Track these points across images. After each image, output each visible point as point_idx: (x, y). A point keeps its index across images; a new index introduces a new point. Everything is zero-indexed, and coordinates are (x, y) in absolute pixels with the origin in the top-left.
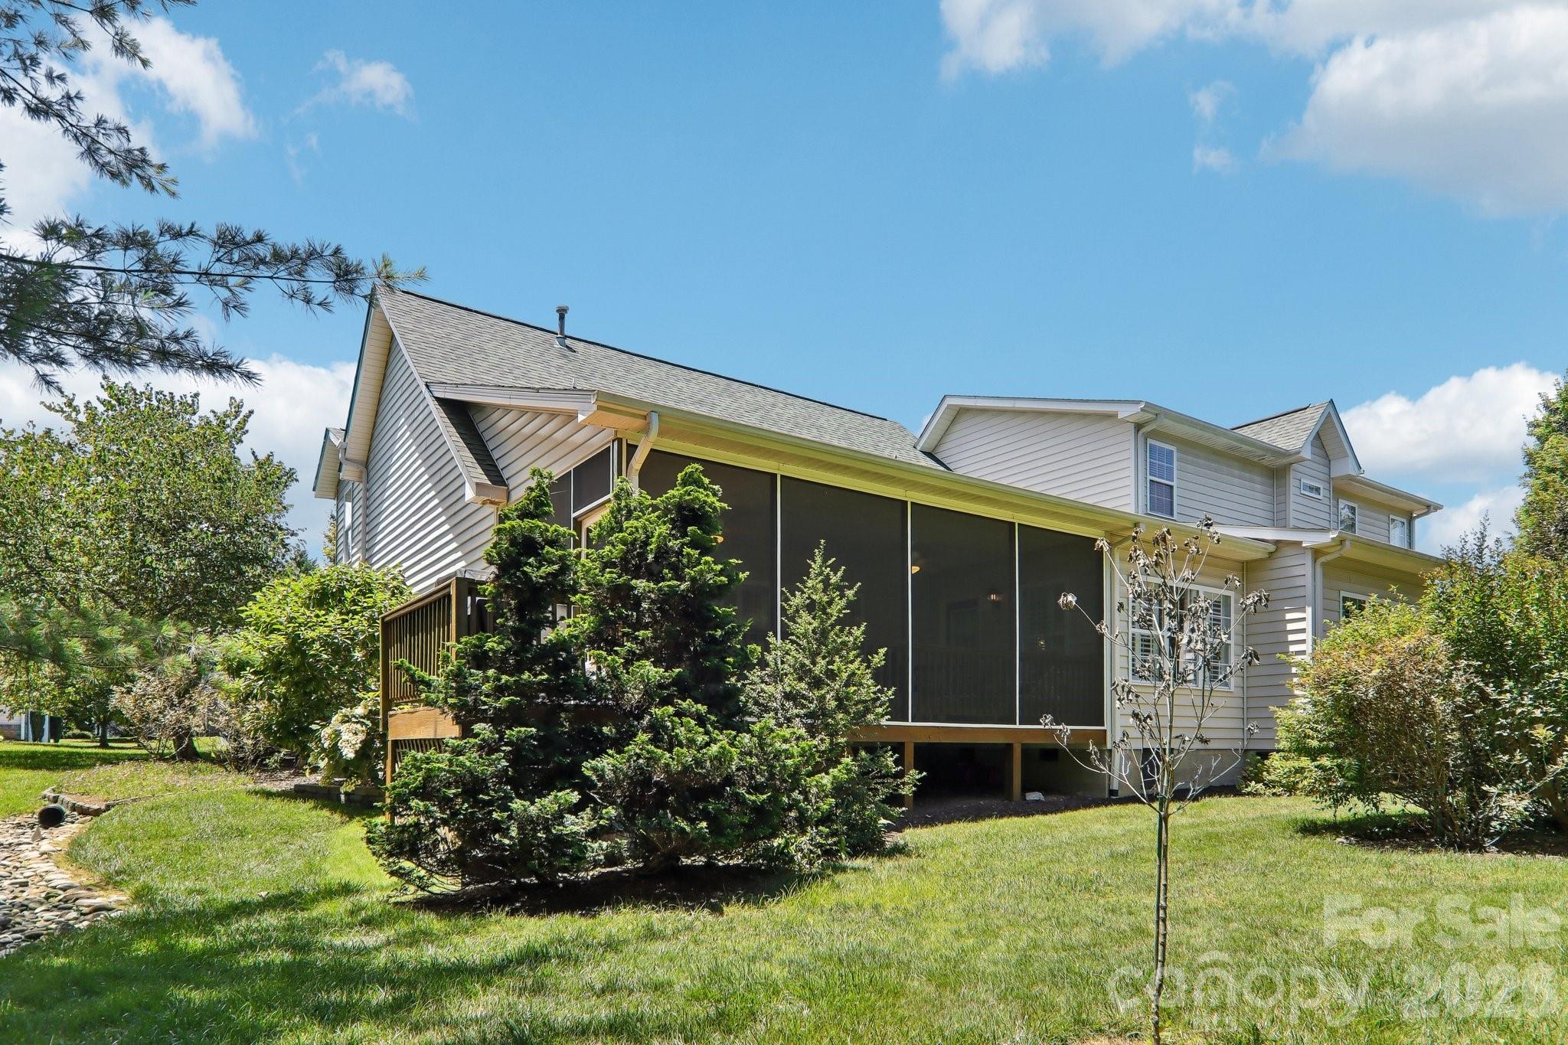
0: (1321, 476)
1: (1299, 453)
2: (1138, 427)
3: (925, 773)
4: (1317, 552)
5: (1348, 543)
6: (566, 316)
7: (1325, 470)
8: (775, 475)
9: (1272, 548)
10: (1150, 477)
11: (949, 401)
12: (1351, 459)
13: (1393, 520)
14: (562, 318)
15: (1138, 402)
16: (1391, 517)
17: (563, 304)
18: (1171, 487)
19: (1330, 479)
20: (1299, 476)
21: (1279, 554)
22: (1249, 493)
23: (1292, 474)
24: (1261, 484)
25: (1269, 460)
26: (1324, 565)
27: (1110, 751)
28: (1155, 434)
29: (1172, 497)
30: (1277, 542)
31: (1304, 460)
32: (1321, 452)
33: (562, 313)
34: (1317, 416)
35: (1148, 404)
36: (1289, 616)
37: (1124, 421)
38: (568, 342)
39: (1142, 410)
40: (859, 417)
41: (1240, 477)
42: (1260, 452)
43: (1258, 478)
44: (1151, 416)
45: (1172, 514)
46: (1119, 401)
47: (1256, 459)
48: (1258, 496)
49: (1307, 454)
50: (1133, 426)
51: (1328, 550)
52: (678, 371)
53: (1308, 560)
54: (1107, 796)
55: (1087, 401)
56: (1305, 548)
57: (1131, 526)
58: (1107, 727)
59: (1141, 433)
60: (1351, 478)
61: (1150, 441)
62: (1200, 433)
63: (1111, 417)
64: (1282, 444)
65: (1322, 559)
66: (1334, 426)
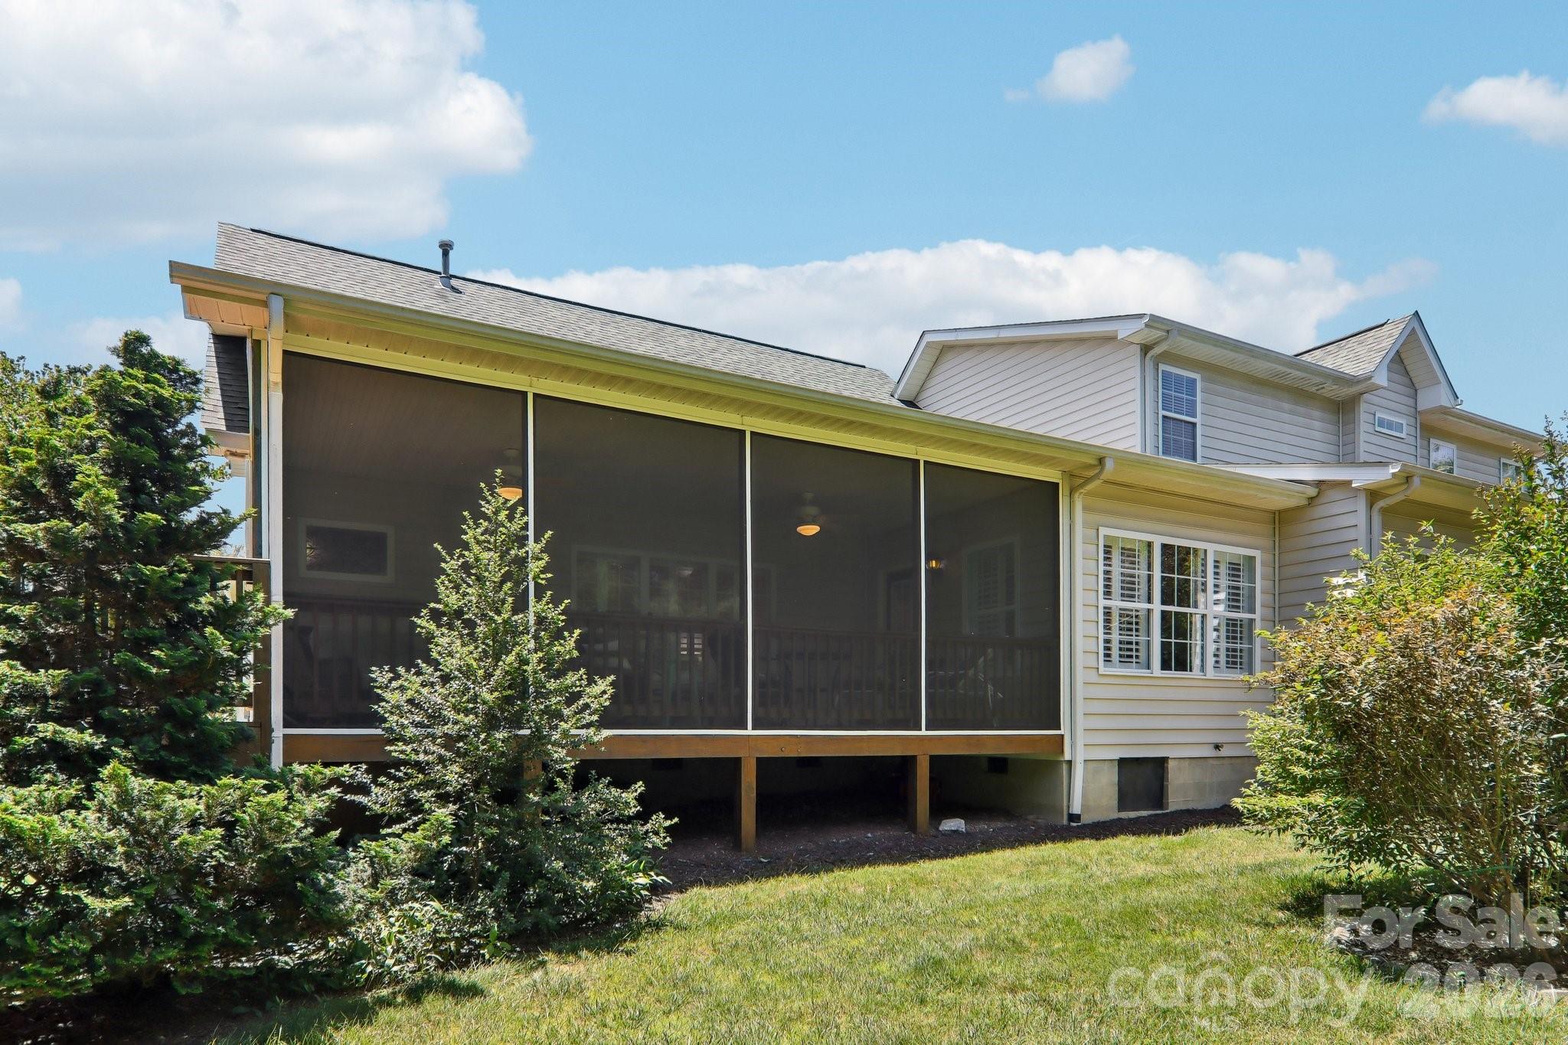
0: (1403, 409)
1: (1370, 378)
2: (1146, 349)
3: (676, 820)
4: (1373, 495)
5: (1416, 481)
6: (451, 253)
7: (1411, 402)
8: (524, 394)
9: (1312, 491)
10: (1162, 413)
11: (928, 338)
12: (1444, 388)
13: (1505, 464)
14: (446, 254)
15: (1141, 316)
16: (1503, 460)
17: (446, 238)
18: (1194, 425)
19: (1416, 413)
20: (1373, 409)
21: (1323, 499)
22: (1302, 431)
23: (1363, 407)
24: (1322, 420)
25: (1331, 390)
26: (1384, 511)
27: (1070, 762)
28: (1166, 357)
29: (1194, 437)
30: (1319, 484)
31: (1378, 388)
32: (1406, 380)
33: (446, 248)
34: (1396, 332)
35: (1153, 318)
36: (1335, 581)
37: (1127, 343)
38: (454, 282)
39: (1147, 325)
40: (829, 363)
41: (1292, 413)
42: (1318, 380)
43: (1317, 413)
44: (1159, 334)
45: (1194, 458)
46: (1119, 317)
47: (1314, 389)
48: (1317, 435)
49: (1381, 379)
50: (1138, 348)
51: (1389, 492)
52: (597, 313)
53: (1361, 505)
54: (1065, 822)
55: (1082, 321)
56: (1357, 489)
57: (1094, 462)
58: (1064, 730)
59: (1149, 355)
60: (1444, 411)
61: (1162, 367)
62: (1231, 355)
63: (1110, 339)
64: (1350, 369)
65: (1382, 504)
66: (1421, 346)
